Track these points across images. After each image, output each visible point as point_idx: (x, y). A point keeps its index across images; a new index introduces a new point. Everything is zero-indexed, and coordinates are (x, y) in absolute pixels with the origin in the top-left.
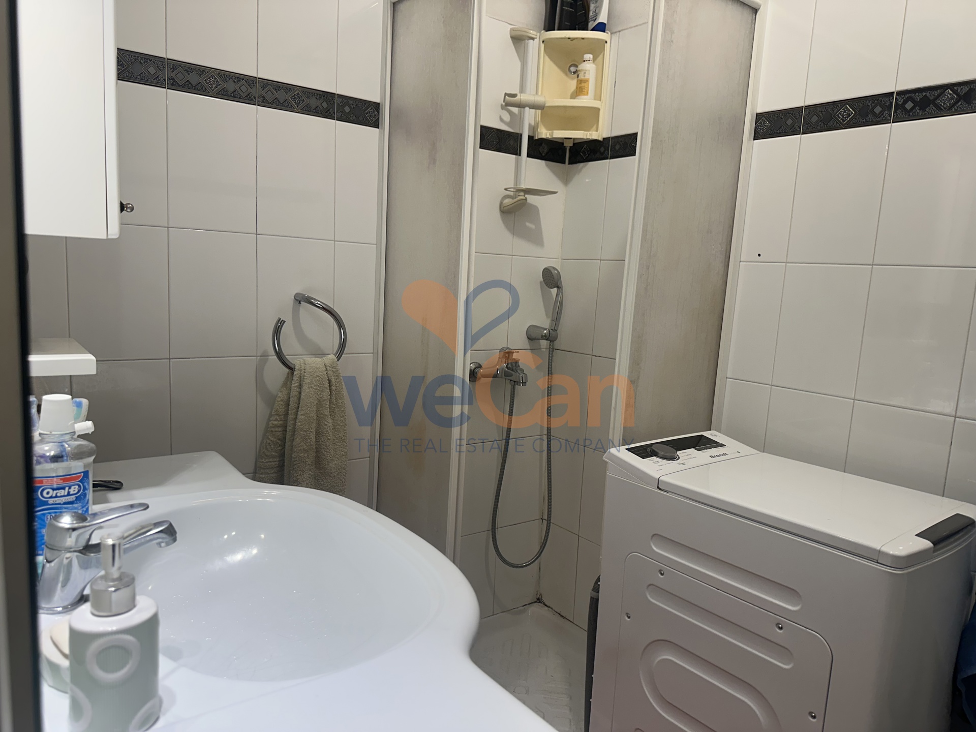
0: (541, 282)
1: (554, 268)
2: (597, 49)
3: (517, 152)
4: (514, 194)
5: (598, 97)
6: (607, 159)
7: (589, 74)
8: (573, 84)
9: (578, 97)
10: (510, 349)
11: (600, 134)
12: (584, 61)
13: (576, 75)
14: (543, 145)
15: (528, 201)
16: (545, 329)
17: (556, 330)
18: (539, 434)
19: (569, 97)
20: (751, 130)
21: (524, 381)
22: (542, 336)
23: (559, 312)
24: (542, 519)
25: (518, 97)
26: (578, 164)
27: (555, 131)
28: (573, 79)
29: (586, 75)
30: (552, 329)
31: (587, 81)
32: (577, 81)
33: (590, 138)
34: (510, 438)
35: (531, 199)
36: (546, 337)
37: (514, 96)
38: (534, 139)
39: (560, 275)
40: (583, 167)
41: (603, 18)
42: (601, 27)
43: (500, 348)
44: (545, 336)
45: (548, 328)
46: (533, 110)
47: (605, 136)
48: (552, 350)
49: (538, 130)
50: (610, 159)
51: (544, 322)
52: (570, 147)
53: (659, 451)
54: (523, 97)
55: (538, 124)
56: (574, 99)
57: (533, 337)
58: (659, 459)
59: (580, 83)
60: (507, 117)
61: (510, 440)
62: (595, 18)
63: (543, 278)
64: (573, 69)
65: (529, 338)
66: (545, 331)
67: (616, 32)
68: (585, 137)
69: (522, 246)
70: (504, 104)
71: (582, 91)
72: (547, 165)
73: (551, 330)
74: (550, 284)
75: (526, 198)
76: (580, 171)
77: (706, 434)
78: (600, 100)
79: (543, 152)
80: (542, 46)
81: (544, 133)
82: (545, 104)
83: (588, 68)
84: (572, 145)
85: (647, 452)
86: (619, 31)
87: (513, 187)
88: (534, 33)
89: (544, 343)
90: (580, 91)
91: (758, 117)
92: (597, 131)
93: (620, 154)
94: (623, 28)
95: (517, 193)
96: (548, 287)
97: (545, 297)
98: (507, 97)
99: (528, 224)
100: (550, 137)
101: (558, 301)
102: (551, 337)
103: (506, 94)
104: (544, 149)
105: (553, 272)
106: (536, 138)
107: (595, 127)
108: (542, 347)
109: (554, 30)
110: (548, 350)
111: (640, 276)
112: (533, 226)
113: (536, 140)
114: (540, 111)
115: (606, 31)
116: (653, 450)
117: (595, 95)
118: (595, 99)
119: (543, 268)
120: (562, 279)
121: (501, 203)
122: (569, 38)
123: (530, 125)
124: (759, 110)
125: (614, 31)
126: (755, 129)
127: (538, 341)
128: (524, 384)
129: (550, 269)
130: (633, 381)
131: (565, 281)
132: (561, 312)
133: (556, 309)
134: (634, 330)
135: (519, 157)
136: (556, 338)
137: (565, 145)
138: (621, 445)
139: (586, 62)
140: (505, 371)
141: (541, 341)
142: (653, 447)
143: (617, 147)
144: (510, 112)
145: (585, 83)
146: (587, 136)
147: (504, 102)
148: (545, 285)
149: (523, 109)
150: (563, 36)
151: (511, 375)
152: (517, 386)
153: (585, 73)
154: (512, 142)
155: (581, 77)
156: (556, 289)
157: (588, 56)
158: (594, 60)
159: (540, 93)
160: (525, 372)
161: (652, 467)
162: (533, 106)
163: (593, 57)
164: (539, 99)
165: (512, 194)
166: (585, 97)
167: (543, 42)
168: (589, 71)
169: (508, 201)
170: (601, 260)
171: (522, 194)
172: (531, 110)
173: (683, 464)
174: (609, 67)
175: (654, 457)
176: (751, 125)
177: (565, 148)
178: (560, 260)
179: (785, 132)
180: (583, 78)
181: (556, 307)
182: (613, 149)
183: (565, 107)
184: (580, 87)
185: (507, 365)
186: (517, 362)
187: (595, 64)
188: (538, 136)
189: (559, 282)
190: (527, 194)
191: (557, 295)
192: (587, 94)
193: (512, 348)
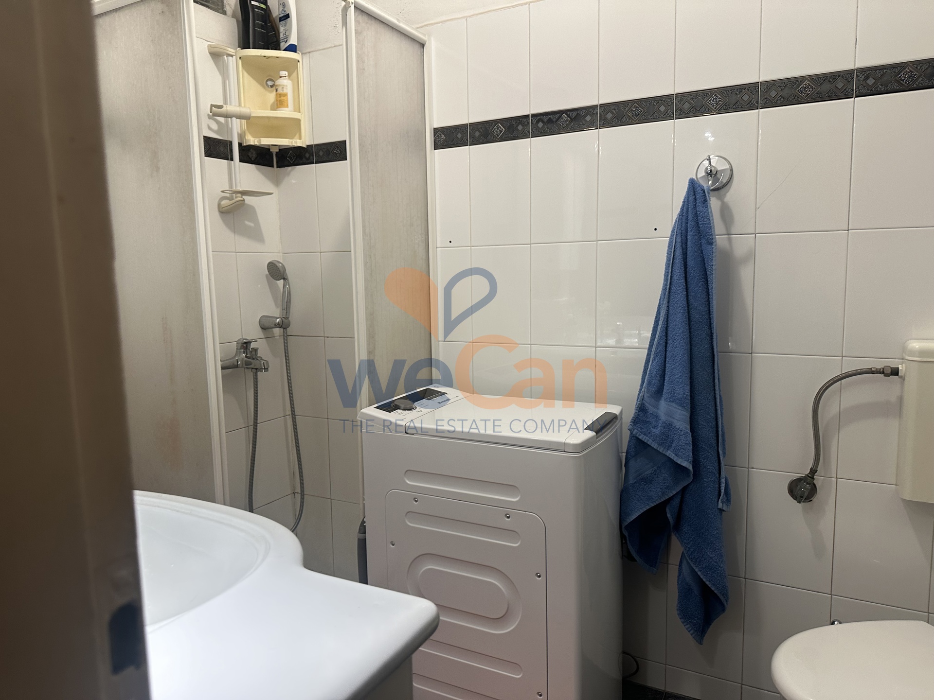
0: (266, 275)
1: (279, 262)
2: (291, 67)
3: (229, 157)
4: (230, 195)
5: (298, 109)
6: (313, 163)
7: (287, 89)
9: (278, 109)
10: (246, 339)
11: (304, 141)
12: (281, 77)
13: (274, 88)
14: (251, 150)
15: (246, 202)
16: (278, 318)
17: (288, 318)
18: (283, 415)
19: (269, 108)
20: (431, 142)
21: (266, 367)
22: (275, 325)
23: (288, 301)
24: (294, 493)
25: (225, 108)
26: (286, 168)
27: (262, 139)
28: (271, 92)
29: (284, 89)
30: (284, 318)
31: (285, 95)
32: (277, 95)
33: (295, 145)
34: (258, 422)
35: (248, 199)
36: (279, 325)
37: (220, 107)
38: (243, 145)
39: (285, 268)
40: (290, 171)
41: (293, 40)
42: (292, 48)
45: (278, 316)
46: (238, 120)
47: (308, 144)
48: (286, 337)
49: (245, 137)
50: (316, 163)
51: (274, 312)
52: (276, 152)
53: (400, 405)
54: (230, 108)
55: (245, 132)
56: (276, 110)
57: (265, 327)
58: (401, 411)
59: (280, 97)
60: (215, 126)
61: (258, 425)
62: (286, 40)
63: (268, 272)
64: (270, 83)
65: (262, 328)
66: (278, 320)
67: (306, 53)
68: (291, 145)
69: (244, 243)
70: (211, 114)
71: (283, 104)
72: (257, 168)
73: (282, 319)
74: (277, 276)
75: (244, 199)
76: (289, 174)
78: (300, 112)
79: (252, 156)
80: (240, 62)
81: (252, 140)
82: (250, 114)
83: (286, 83)
84: (278, 151)
85: (391, 407)
86: (309, 53)
87: (228, 189)
88: (232, 50)
89: (277, 331)
90: (280, 103)
92: (300, 139)
93: (324, 160)
94: (313, 50)
95: (234, 195)
96: (275, 279)
97: (273, 289)
98: (213, 108)
99: (247, 223)
100: (258, 144)
101: (286, 292)
102: (284, 325)
103: (212, 106)
104: (253, 155)
105: (278, 265)
106: (245, 145)
107: (297, 135)
108: (276, 335)
109: (250, 48)
110: (283, 337)
112: (252, 225)
114: (245, 120)
115: (297, 52)
116: (396, 405)
117: (294, 108)
118: (295, 111)
119: (269, 261)
120: (287, 271)
121: (219, 205)
122: (265, 56)
123: (238, 133)
124: (436, 126)
125: (304, 52)
126: (434, 141)
127: (271, 329)
128: (266, 369)
129: (274, 262)
131: (290, 273)
132: (290, 302)
133: (285, 299)
135: (232, 162)
136: (289, 325)
137: (271, 151)
139: (282, 78)
140: (246, 361)
141: (273, 329)
142: (395, 403)
143: (321, 153)
144: (218, 122)
146: (292, 143)
147: (211, 112)
148: (271, 278)
149: (230, 119)
150: (259, 55)
151: (251, 364)
152: (259, 373)
153: (283, 88)
154: (222, 149)
155: (280, 91)
156: (282, 281)
157: (283, 73)
158: (290, 75)
159: (243, 105)
160: (263, 359)
161: (399, 417)
162: (240, 117)
163: (288, 74)
164: (244, 110)
165: (228, 195)
166: (286, 109)
167: (240, 58)
168: (287, 86)
169: (225, 203)
171: (239, 195)
173: (420, 412)
174: (303, 83)
175: (398, 410)
176: (431, 137)
177: (271, 154)
178: (281, 254)
179: (457, 144)
180: (282, 92)
181: (285, 297)
182: (317, 155)
183: (268, 118)
184: (280, 100)
185: (247, 355)
186: (256, 350)
187: (291, 80)
188: (246, 143)
189: (285, 275)
190: (244, 195)
191: (284, 286)
192: (287, 106)
193: (249, 338)
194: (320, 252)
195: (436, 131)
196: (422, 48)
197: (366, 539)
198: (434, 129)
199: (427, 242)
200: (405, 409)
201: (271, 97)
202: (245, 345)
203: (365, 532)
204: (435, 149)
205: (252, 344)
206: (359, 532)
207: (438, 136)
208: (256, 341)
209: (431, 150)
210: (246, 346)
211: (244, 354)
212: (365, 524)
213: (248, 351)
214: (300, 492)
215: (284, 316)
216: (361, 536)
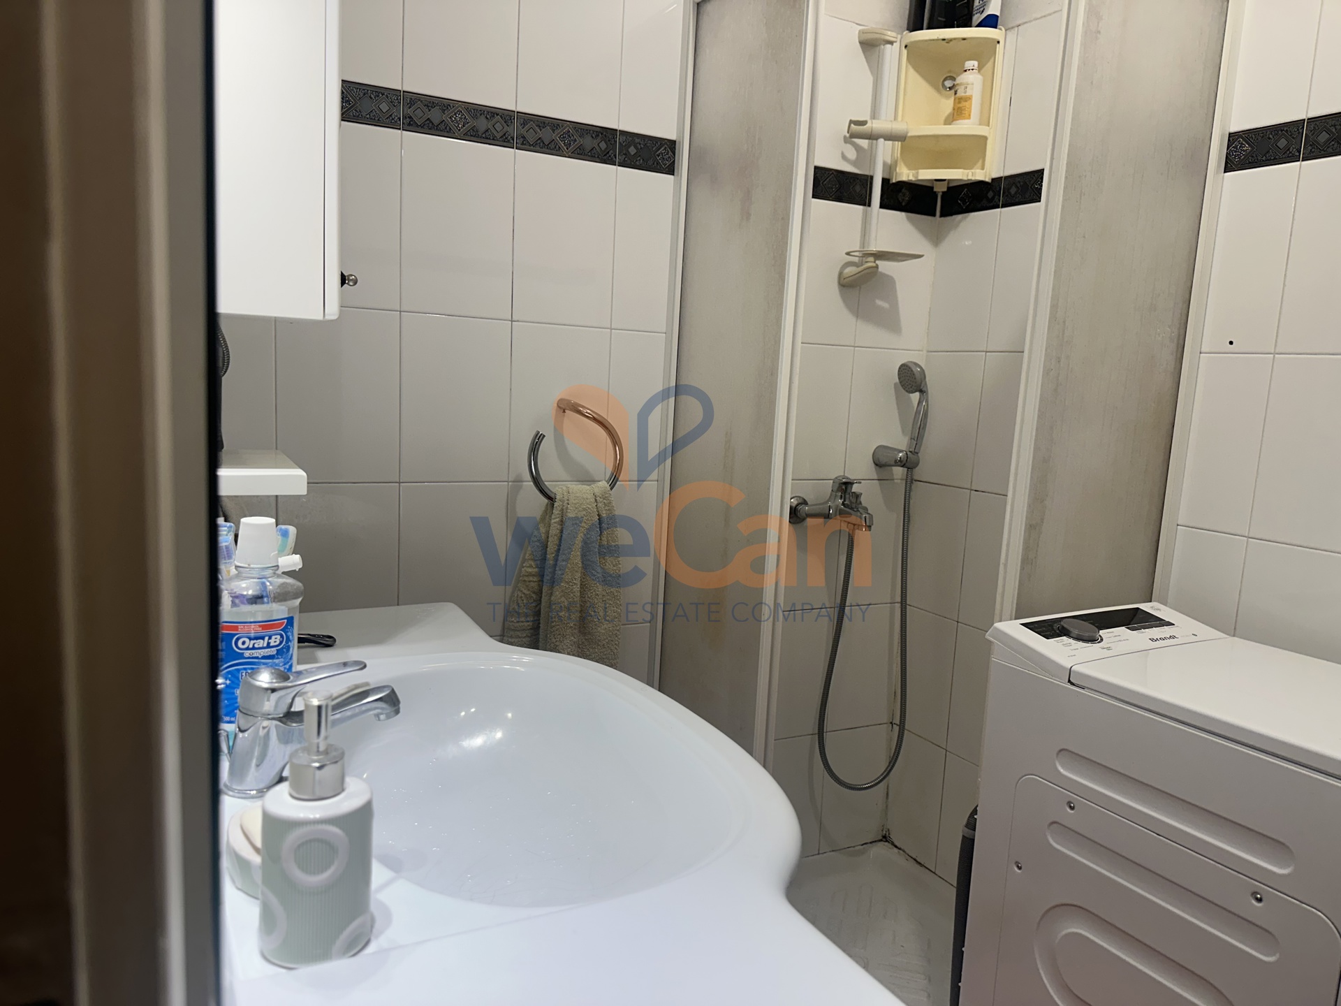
0: (895, 384)
1: (916, 364)
2: (985, 52)
3: (865, 201)
4: (859, 260)
5: (986, 121)
6: (997, 207)
7: (972, 89)
8: (947, 104)
9: (954, 122)
10: (847, 478)
11: (988, 172)
12: (966, 71)
13: (953, 91)
14: (903, 190)
15: (880, 269)
16: (901, 451)
17: (917, 453)
18: (889, 601)
19: (942, 122)
20: (1220, 158)
21: (868, 524)
22: (896, 461)
23: (922, 425)
24: (890, 723)
25: (869, 125)
26: (954, 217)
27: (920, 171)
28: (948, 97)
29: (968, 89)
30: (910, 452)
31: (968, 99)
32: (955, 99)
33: (973, 178)
34: (847, 604)
35: (884, 266)
36: (902, 463)
37: (863, 123)
38: (891, 182)
39: (924, 374)
40: (960, 221)
41: (993, 8)
42: (991, 22)
43: (833, 477)
44: (901, 461)
45: (903, 449)
46: (890, 142)
47: (995, 175)
48: (910, 481)
49: (896, 170)
50: (1002, 207)
51: (899, 442)
52: (943, 193)
53: (1071, 629)
54: (875, 125)
55: (896, 161)
56: (950, 124)
57: (881, 462)
58: (1071, 641)
59: (959, 103)
60: (852, 154)
62: (982, 9)
63: (899, 378)
64: (948, 84)
65: (876, 465)
66: (901, 455)
67: (1013, 28)
68: (965, 178)
69: (869, 333)
70: (848, 135)
71: (963, 114)
72: (908, 218)
73: (908, 453)
74: (910, 386)
75: (877, 265)
76: (957, 226)
77: (1145, 607)
78: (989, 126)
79: (903, 200)
80: (905, 52)
81: (905, 174)
82: (907, 133)
83: (971, 81)
84: (945, 190)
85: (1053, 629)
86: (1018, 26)
87: (858, 249)
88: (894, 34)
89: (899, 472)
90: (959, 112)
91: (1231, 139)
92: (983, 169)
93: (1017, 200)
94: (1025, 21)
95: (864, 259)
96: (907, 391)
97: (901, 405)
98: (852, 125)
100: (913, 179)
101: (920, 413)
102: (909, 463)
103: (851, 122)
104: (905, 197)
105: (914, 370)
106: (894, 181)
107: (979, 163)
108: (895, 477)
109: (922, 29)
110: (904, 482)
111: (1047, 372)
112: (885, 305)
113: (893, 183)
114: (900, 143)
115: (998, 27)
116: (1063, 627)
117: (980, 119)
118: (980, 124)
119: (900, 364)
120: (927, 379)
121: (840, 274)
122: (944, 40)
123: (885, 164)
124: (1234, 129)
125: (1010, 26)
126: (1227, 157)
127: (889, 468)
128: (868, 528)
129: (910, 365)
130: (1033, 527)
131: (931, 382)
132: (924, 428)
133: (917, 423)
134: (1037, 449)
135: (869, 208)
136: (917, 464)
137: (935, 190)
138: (1014, 617)
139: (968, 72)
140: (841, 510)
141: (894, 468)
142: (1062, 623)
143: (1013, 190)
144: (857, 148)
145: (966, 101)
146: (968, 176)
147: (848, 132)
148: (901, 387)
149: (875, 141)
150: (936, 38)
153: (967, 87)
154: (858, 188)
155: (961, 93)
156: (917, 394)
157: (971, 64)
158: (980, 68)
159: (900, 118)
160: (869, 512)
161: (1061, 651)
162: (890, 137)
163: (979, 64)
164: (898, 127)
165: (856, 260)
166: (967, 121)
167: (906, 47)
168: (973, 84)
169: (850, 271)
170: (986, 352)
171: (871, 259)
172: (887, 142)
173: (1109, 649)
174: (1001, 78)
175: (1064, 638)
176: (1220, 151)
177: (935, 194)
178: (925, 352)
179: (1275, 159)
180: (963, 94)
181: (918, 420)
182: (1007, 193)
183: (936, 137)
184: (959, 108)
185: (845, 501)
186: (857, 496)
187: (981, 74)
188: (896, 179)
189: (923, 383)
190: (878, 260)
191: (920, 402)
192: (969, 117)
193: (852, 476)
195: (1233, 138)
200: (1078, 638)
202: (844, 487)
203: (974, 828)
204: (1225, 172)
205: (854, 486)
206: (966, 825)
207: (1236, 147)
208: (860, 483)
209: (1217, 172)
210: (846, 488)
211: (841, 498)
213: (847, 496)
214: (898, 723)
215: (912, 450)
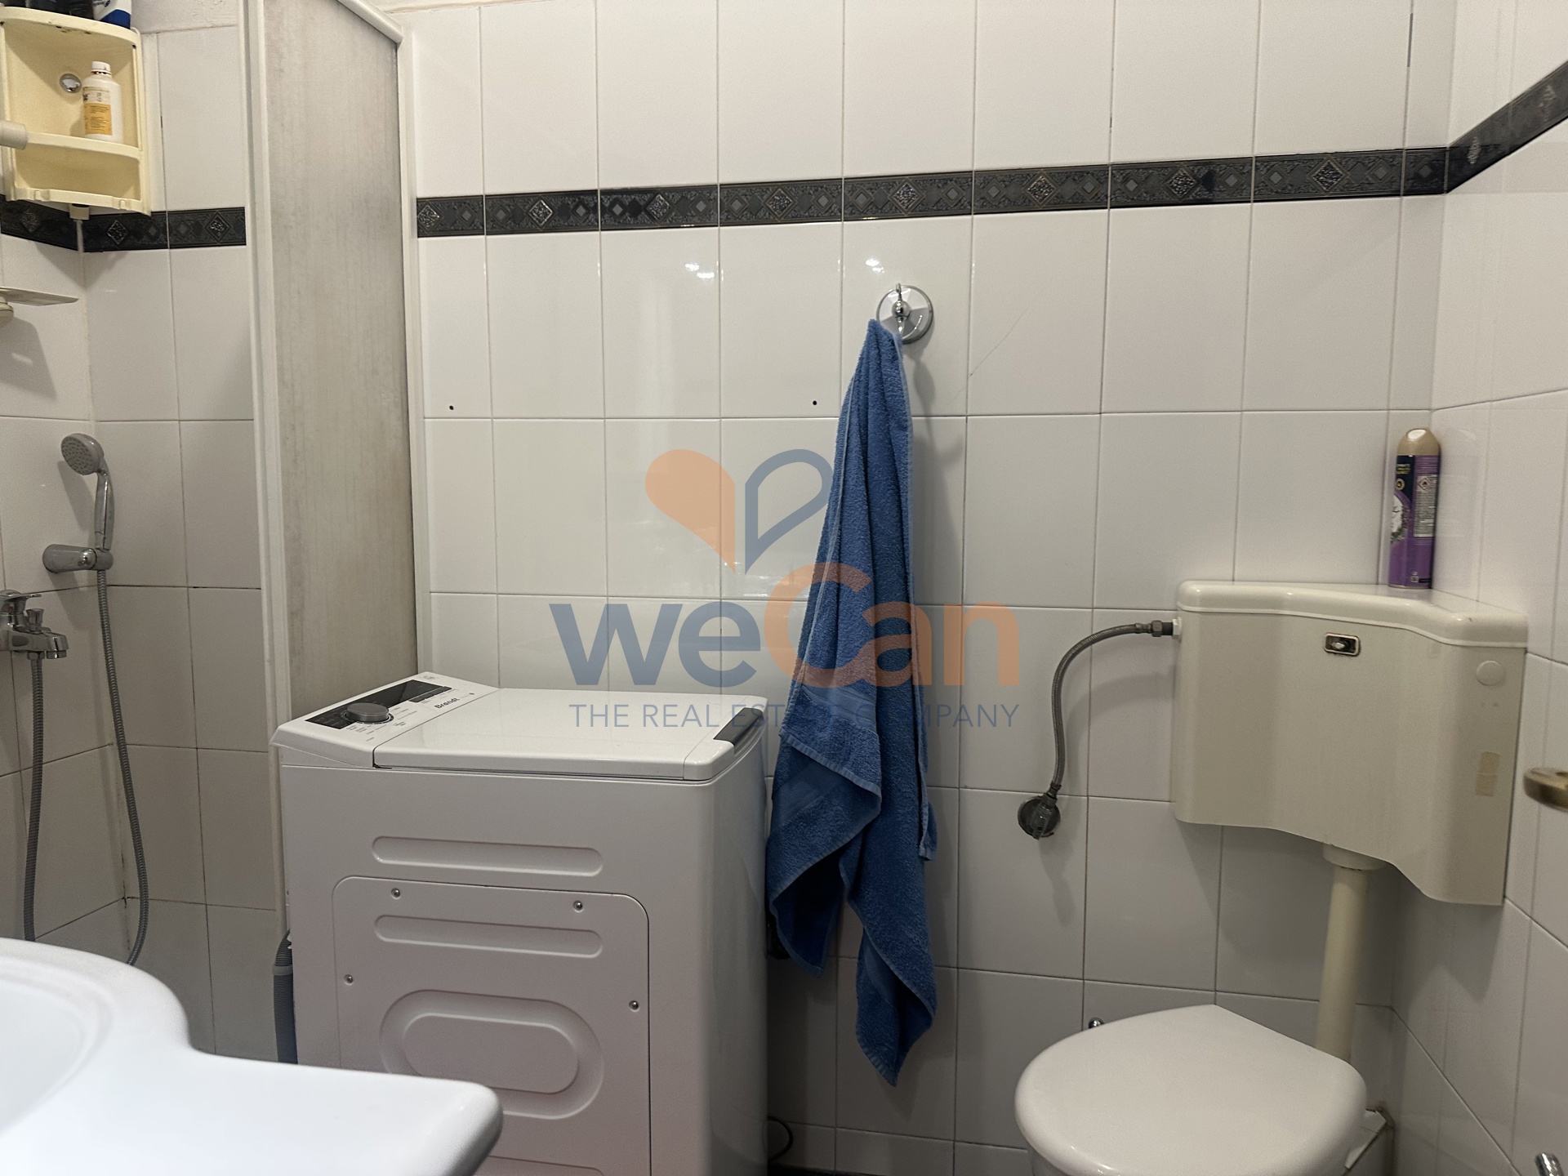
0: (60, 464)
1: (88, 438)
2: (120, 57)
5: (132, 140)
6: (165, 247)
7: (109, 97)
9: (89, 135)
10: (16, 593)
11: (145, 206)
12: (95, 73)
13: (80, 94)
14: (27, 212)
15: (16, 315)
16: (85, 550)
17: (108, 550)
18: (97, 745)
19: (69, 131)
20: (412, 226)
21: (61, 649)
22: (80, 563)
23: (108, 515)
24: (123, 898)
26: (105, 253)
27: (52, 190)
28: (73, 101)
29: (103, 97)
30: (98, 549)
31: (106, 109)
32: (85, 107)
33: (127, 209)
34: (44, 761)
35: (21, 310)
36: (89, 565)
38: (8, 200)
39: (101, 449)
40: (115, 260)
42: (121, 19)
44: (86, 562)
45: (86, 546)
47: (155, 208)
48: (103, 589)
49: (13, 185)
50: (171, 248)
51: (77, 536)
52: (85, 221)
53: (361, 714)
55: (12, 174)
56: (81, 136)
57: (57, 566)
58: (363, 725)
59: (93, 112)
61: (44, 766)
63: (64, 456)
65: (50, 571)
66: (86, 554)
67: (150, 33)
68: (115, 207)
69: (10, 398)
71: (99, 126)
72: (39, 248)
73: (96, 551)
74: (83, 466)
75: (11, 308)
76: (111, 265)
78: (137, 146)
79: (30, 225)
81: (28, 191)
82: (24, 138)
83: (105, 86)
84: (87, 218)
85: (342, 719)
86: (157, 33)
89: (83, 577)
90: (93, 121)
91: (419, 204)
92: (138, 197)
93: (190, 242)
94: (165, 29)
96: (79, 472)
97: (75, 494)
99: (17, 356)
100: (33, 199)
101: (103, 497)
102: (99, 564)
104: (33, 222)
105: (86, 444)
106: (13, 199)
107: (131, 191)
108: (80, 584)
109: (24, 6)
110: (95, 589)
112: (27, 361)
113: (11, 202)
114: (13, 149)
115: (131, 28)
116: (351, 714)
117: (125, 137)
118: (126, 143)
119: (63, 438)
120: (105, 457)
122: (59, 27)
124: (421, 195)
125: (146, 30)
126: (418, 222)
127: (69, 573)
128: (62, 653)
129: (79, 438)
131: (110, 459)
132: (112, 518)
133: (101, 512)
136: (109, 565)
137: (73, 217)
138: (296, 716)
139: (98, 75)
140: (14, 638)
141: (75, 572)
142: (348, 710)
145: (102, 111)
146: (120, 205)
148: (69, 468)
150: (47, 22)
151: (25, 642)
152: (45, 661)
153: (100, 94)
155: (92, 99)
156: (95, 475)
157: (100, 66)
158: (114, 74)
163: (111, 68)
166: (107, 137)
167: (1, 24)
168: (108, 92)
174: (145, 90)
176: (412, 216)
177: (73, 222)
178: (93, 423)
179: (462, 229)
180: (97, 102)
181: (101, 509)
182: (174, 232)
183: (68, 150)
184: (93, 118)
185: (17, 623)
186: (37, 615)
187: (116, 81)
188: (15, 197)
189: (101, 464)
190: (11, 301)
191: (100, 486)
192: (109, 132)
193: (22, 590)
194: (180, 421)
195: (422, 204)
196: (394, 50)
197: (292, 975)
198: (417, 199)
199: (405, 406)
200: (369, 721)
201: (73, 110)
202: (12, 605)
203: (290, 962)
204: (419, 237)
205: (28, 602)
206: (278, 964)
207: (425, 213)
208: (40, 596)
209: (412, 236)
210: (16, 605)
211: (10, 621)
212: (289, 948)
213: (19, 616)
214: (139, 896)
215: (101, 546)
216: (282, 970)
